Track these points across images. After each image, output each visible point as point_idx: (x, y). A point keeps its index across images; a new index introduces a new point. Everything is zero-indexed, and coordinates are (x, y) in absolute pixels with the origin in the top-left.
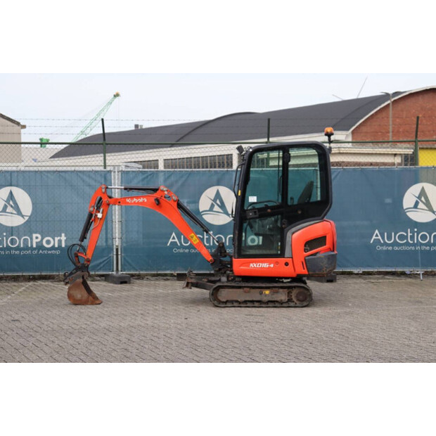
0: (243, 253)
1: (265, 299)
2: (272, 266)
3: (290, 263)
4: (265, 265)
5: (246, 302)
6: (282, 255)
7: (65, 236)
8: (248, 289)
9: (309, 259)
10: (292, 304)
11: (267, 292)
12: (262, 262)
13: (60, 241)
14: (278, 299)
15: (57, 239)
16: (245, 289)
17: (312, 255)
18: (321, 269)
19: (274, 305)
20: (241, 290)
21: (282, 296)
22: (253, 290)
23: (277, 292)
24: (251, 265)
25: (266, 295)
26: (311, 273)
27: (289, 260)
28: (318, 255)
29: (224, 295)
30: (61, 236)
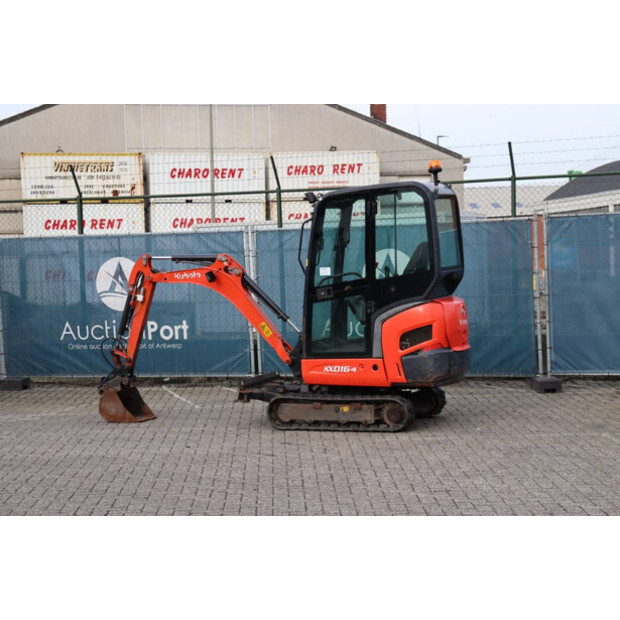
0: (314, 351)
1: (344, 419)
2: (354, 370)
3: (380, 366)
4: (345, 369)
5: (316, 423)
6: (368, 353)
7: (187, 324)
8: (319, 404)
9: (406, 361)
10: (382, 427)
11: (346, 409)
12: (341, 364)
13: (181, 331)
14: (362, 419)
15: (177, 328)
16: (315, 404)
17: (411, 354)
18: (424, 376)
19: (357, 428)
20: (310, 405)
21: (367, 415)
22: (325, 406)
23: (360, 409)
24: (326, 369)
25: (344, 413)
26: (410, 381)
27: (379, 362)
28: (420, 354)
29: (287, 412)
30: (181, 324)
